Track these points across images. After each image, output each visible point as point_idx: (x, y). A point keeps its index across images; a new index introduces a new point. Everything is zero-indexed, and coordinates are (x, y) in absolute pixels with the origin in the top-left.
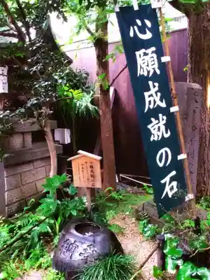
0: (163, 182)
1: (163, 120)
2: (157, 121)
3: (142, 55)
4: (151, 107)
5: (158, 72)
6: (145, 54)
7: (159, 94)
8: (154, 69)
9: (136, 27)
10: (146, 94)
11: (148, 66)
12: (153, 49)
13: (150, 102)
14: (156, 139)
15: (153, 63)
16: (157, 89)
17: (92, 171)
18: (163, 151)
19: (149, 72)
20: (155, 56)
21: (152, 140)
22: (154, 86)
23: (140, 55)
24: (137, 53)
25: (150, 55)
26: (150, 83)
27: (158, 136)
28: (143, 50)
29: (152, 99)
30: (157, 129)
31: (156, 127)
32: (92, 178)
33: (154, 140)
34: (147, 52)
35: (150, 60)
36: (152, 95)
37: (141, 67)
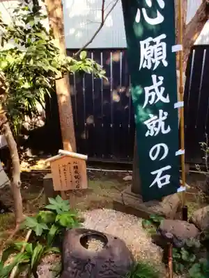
0: (153, 173)
1: (163, 116)
2: (156, 117)
3: (148, 44)
4: (151, 102)
5: (165, 64)
6: (152, 43)
7: (163, 89)
8: (160, 60)
9: (144, 10)
10: (147, 89)
11: (153, 57)
12: (163, 36)
13: (150, 97)
14: (152, 135)
15: (160, 53)
16: (161, 83)
17: (76, 172)
18: (158, 146)
19: (153, 65)
20: (164, 44)
21: (147, 135)
22: (158, 80)
23: (145, 45)
24: (142, 43)
25: (158, 45)
26: (154, 77)
27: (155, 132)
28: (150, 39)
29: (153, 94)
30: (154, 125)
31: (154, 123)
32: (77, 180)
33: (149, 135)
34: (155, 40)
35: (157, 50)
36: (153, 90)
37: (144, 59)
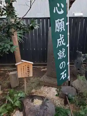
1: (64, 50)
2: (62, 51)
3: (58, 22)
4: (60, 45)
5: (64, 30)
6: (60, 22)
7: (63, 40)
8: (62, 28)
10: (58, 40)
11: (60, 27)
12: (63, 19)
13: (59, 43)
14: (60, 58)
16: (63, 37)
18: (62, 63)
19: (60, 30)
20: (63, 22)
21: (58, 59)
22: (62, 36)
24: (56, 21)
26: (60, 35)
27: (61, 57)
28: (59, 20)
29: (60, 42)
30: (61, 55)
31: (61, 54)
35: (61, 24)
36: (61, 40)
37: (57, 28)
